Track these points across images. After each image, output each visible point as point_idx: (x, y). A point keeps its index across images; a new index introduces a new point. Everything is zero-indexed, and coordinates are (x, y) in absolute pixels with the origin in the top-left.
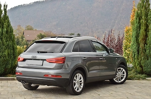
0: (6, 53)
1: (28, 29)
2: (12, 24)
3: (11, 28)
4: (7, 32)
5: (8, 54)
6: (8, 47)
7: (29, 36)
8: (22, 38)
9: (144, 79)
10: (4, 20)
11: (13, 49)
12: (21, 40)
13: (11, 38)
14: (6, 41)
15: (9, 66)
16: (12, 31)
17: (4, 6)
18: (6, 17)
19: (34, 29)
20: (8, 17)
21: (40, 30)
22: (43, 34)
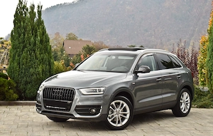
0: (40, 69)
1: (70, 39)
2: (48, 32)
3: (47, 36)
4: (41, 41)
5: (43, 71)
6: (42, 61)
7: (71, 49)
8: (62, 50)
10: (38, 26)
11: (50, 65)
12: (59, 53)
13: (47, 49)
14: (40, 54)
16: (48, 41)
17: (39, 6)
18: (40, 22)
19: (79, 39)
20: (43, 21)
21: (86, 39)
22: (91, 45)
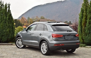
4: (9, 19)
5: (9, 31)
6: (9, 27)
9: (84, 47)
11: (13, 28)
13: (11, 22)
14: (8, 24)
15: (10, 38)
19: (45, 18)
